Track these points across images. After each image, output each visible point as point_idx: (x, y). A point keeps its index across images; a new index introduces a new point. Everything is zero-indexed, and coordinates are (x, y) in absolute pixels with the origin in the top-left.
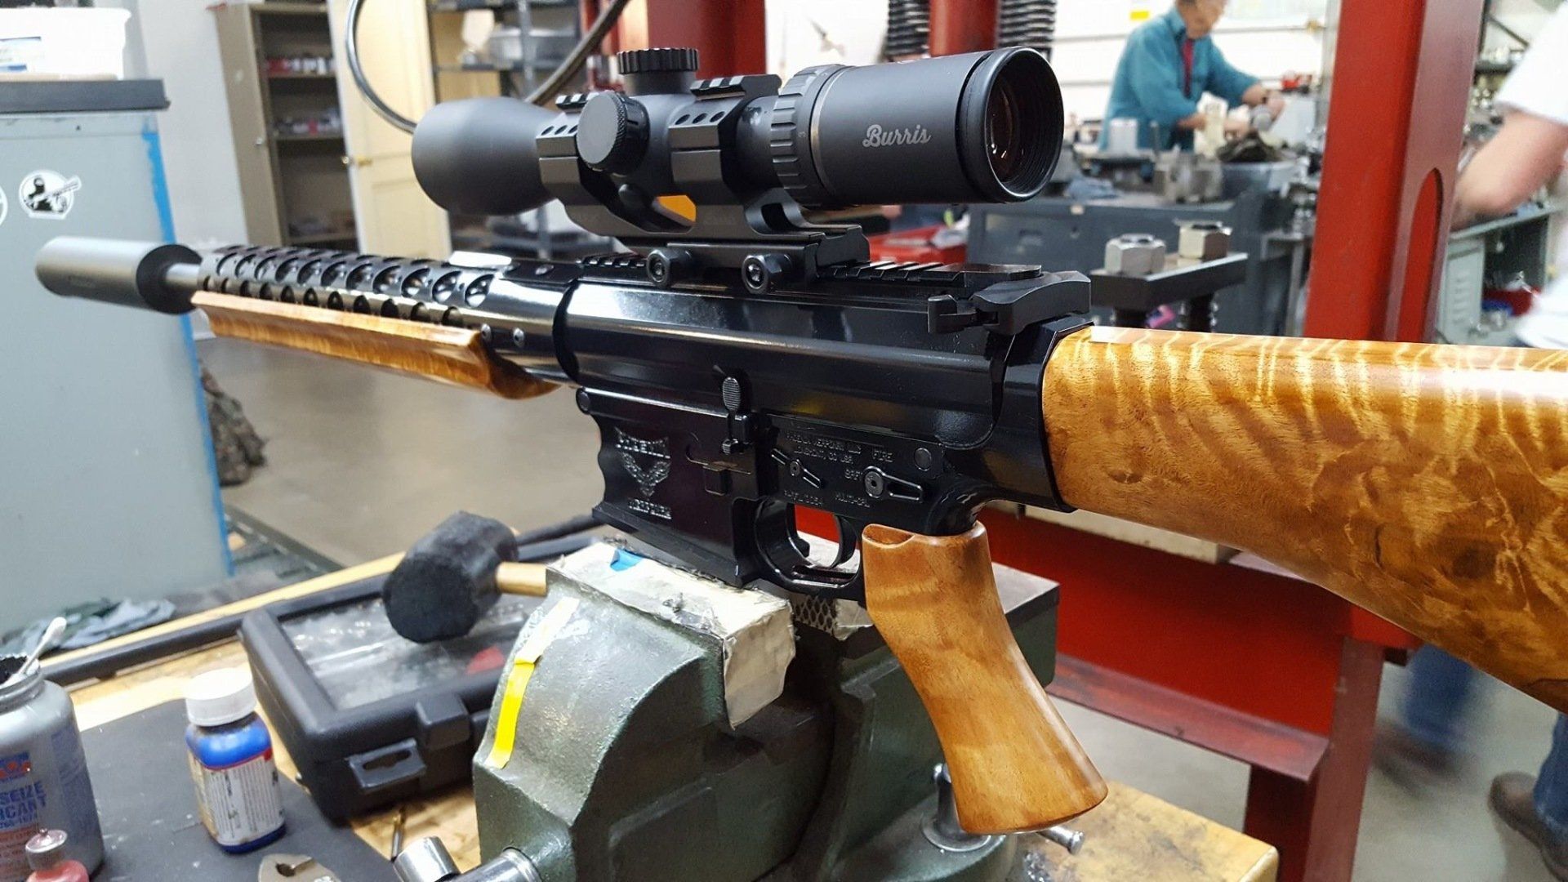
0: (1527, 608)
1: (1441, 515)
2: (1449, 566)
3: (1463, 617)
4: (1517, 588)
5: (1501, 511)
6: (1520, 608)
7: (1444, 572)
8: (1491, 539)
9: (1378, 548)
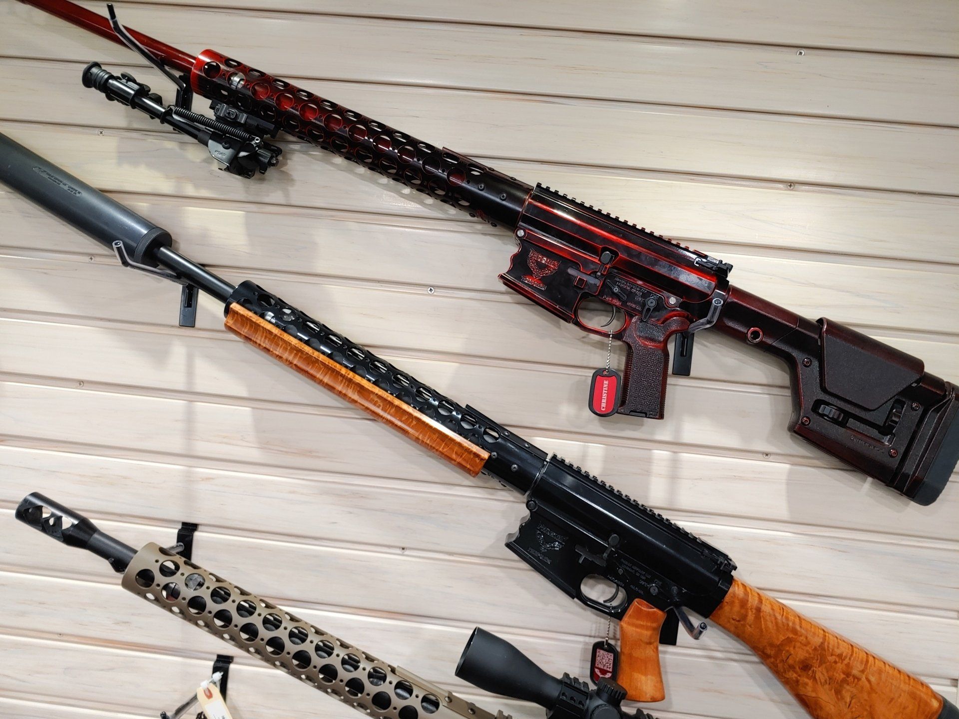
0: (812, 680)
1: (806, 656)
2: (801, 666)
3: (797, 678)
4: (812, 676)
5: (817, 660)
6: (810, 680)
7: (799, 668)
8: (813, 665)
9: (788, 658)
